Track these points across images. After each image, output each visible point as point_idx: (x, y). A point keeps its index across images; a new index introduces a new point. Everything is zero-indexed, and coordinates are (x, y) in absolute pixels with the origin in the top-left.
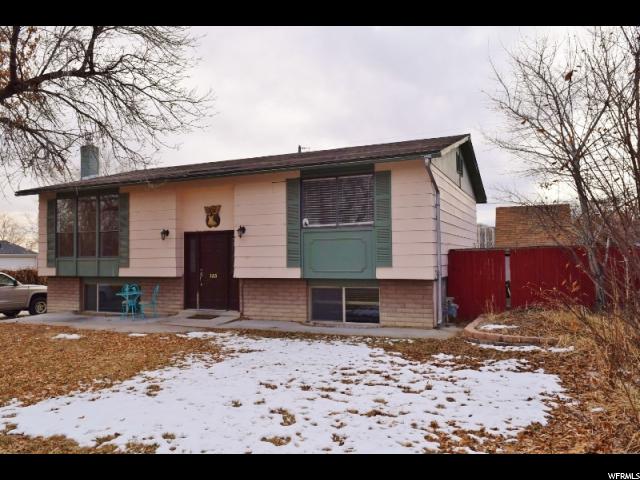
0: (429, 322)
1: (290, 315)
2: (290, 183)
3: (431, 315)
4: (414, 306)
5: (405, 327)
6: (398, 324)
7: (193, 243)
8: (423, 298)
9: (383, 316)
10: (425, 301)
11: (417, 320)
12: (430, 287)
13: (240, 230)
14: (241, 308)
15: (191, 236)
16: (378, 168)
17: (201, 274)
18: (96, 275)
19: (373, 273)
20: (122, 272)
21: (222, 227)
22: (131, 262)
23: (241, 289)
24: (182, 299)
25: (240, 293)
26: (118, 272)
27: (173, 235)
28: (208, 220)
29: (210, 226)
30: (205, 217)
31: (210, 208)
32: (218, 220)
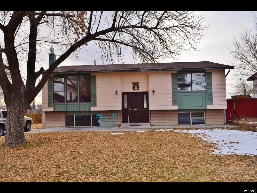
0: (223, 123)
1: (171, 123)
2: (173, 75)
3: (224, 121)
4: (218, 118)
5: (215, 125)
6: (212, 124)
7: (126, 96)
8: (221, 115)
9: (208, 122)
10: (221, 116)
11: (219, 122)
12: (223, 111)
13: (153, 91)
14: (150, 122)
15: (124, 94)
16: (207, 71)
17: (130, 109)
18: (78, 110)
19: (206, 107)
20: (93, 109)
21: (140, 90)
22: (98, 105)
23: (149, 114)
24: (122, 119)
25: (150, 116)
26: (90, 108)
27: (120, 93)
28: (133, 88)
29: (135, 90)
30: (132, 86)
31: (135, 83)
32: (138, 87)
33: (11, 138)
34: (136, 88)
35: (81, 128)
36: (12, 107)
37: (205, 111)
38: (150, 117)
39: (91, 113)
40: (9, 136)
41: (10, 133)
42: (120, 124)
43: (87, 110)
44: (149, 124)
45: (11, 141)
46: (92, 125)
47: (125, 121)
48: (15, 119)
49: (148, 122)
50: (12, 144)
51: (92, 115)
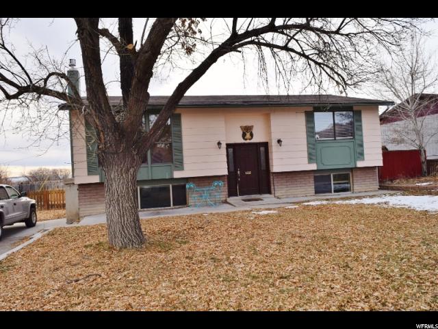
2: (307, 114)
4: (369, 180)
6: (362, 190)
7: (232, 149)
9: (356, 187)
13: (279, 141)
14: (273, 192)
15: (228, 146)
16: (355, 108)
17: (239, 172)
18: (150, 179)
19: (355, 164)
20: (177, 175)
21: (255, 140)
22: (186, 166)
23: (272, 180)
24: (227, 190)
25: (272, 182)
26: (172, 174)
27: (224, 146)
28: (244, 136)
29: (246, 140)
30: (242, 133)
31: (246, 127)
32: (252, 135)
33: (126, 232)
34: (248, 135)
35: (160, 211)
36: (121, 170)
37: (352, 172)
38: (272, 185)
39: (171, 183)
40: (123, 228)
41: (124, 222)
42: (224, 199)
43: (167, 177)
44: (272, 196)
45: (129, 239)
46: (174, 205)
47: (232, 193)
48: (128, 193)
49: (269, 192)
50: (132, 245)
51: (173, 187)
